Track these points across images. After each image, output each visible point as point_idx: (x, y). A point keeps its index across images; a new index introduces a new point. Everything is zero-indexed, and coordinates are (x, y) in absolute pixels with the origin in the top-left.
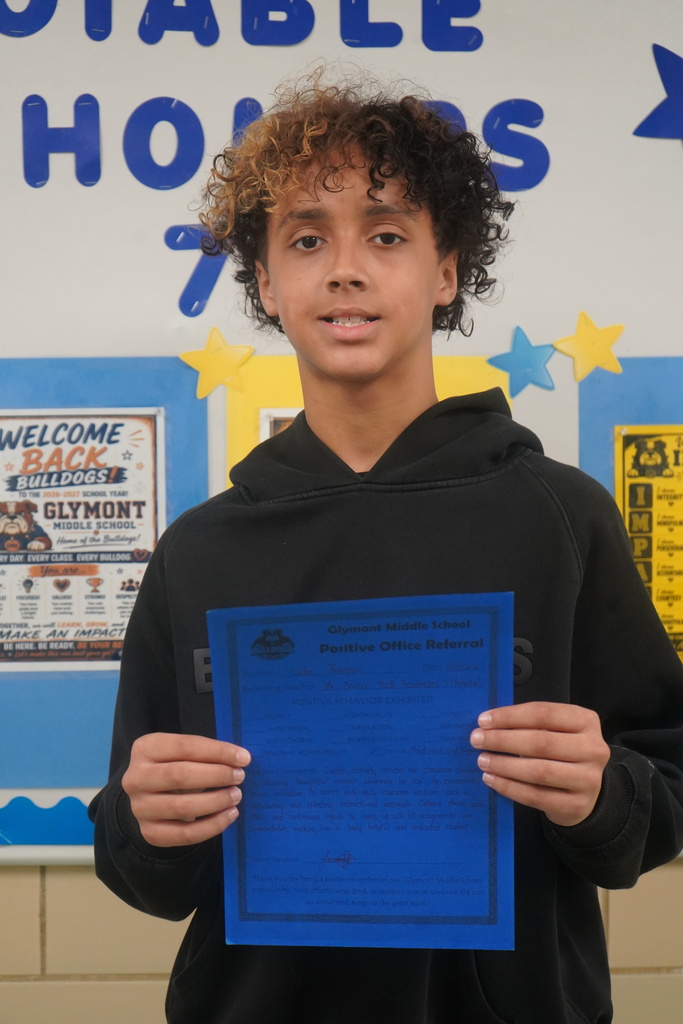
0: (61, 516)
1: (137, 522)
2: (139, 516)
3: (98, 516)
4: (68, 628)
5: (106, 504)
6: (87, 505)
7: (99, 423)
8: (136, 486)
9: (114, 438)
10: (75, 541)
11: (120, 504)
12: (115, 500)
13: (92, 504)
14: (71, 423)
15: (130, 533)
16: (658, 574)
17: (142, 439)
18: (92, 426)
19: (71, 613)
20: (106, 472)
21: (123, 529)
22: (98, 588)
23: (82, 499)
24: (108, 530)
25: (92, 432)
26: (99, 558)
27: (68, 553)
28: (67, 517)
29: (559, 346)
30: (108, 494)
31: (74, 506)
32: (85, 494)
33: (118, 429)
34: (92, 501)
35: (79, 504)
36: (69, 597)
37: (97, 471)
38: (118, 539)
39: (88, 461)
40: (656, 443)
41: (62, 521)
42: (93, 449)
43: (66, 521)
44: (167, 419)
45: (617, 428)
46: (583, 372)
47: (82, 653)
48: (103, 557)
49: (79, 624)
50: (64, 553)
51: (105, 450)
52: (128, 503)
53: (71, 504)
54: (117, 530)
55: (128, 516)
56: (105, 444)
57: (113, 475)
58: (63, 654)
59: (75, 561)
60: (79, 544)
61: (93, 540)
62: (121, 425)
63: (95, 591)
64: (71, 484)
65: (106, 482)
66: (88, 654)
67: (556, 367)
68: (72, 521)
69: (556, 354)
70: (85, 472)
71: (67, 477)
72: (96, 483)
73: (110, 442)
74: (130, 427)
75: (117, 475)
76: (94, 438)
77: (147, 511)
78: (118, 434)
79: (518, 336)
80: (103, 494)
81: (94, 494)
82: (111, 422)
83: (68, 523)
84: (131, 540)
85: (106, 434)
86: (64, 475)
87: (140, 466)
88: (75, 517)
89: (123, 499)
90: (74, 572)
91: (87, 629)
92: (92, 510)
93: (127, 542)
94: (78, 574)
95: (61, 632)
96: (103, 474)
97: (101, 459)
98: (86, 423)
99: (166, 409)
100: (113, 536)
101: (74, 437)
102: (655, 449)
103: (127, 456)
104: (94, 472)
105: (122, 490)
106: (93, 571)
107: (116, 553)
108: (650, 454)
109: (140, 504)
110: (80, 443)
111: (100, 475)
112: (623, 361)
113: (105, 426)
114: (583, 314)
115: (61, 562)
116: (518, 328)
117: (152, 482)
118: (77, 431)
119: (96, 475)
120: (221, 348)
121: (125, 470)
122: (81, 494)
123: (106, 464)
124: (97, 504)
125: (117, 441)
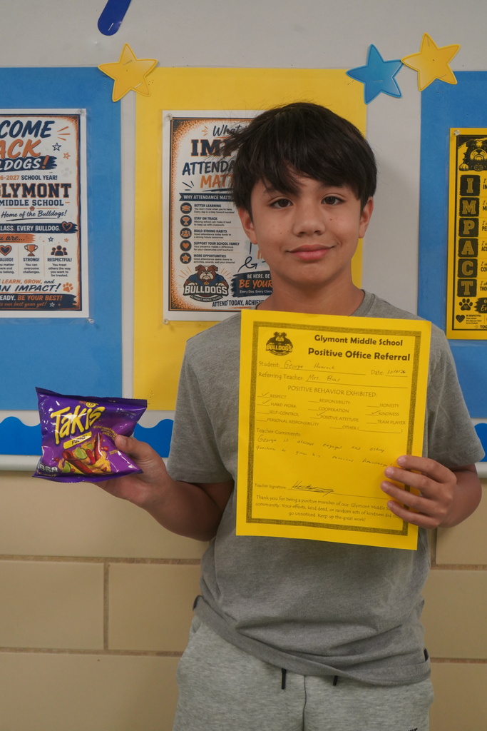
1: (64, 200)
2: (66, 195)
3: (33, 196)
4: (10, 284)
5: (40, 185)
6: (25, 185)
7: (34, 121)
8: (64, 172)
9: (46, 133)
10: (16, 215)
11: (51, 185)
12: (47, 182)
13: (29, 186)
14: (12, 120)
15: (59, 209)
16: (483, 249)
17: (69, 134)
18: (29, 123)
19: (13, 272)
20: (40, 160)
21: (54, 206)
22: (33, 253)
23: (20, 181)
24: (42, 206)
25: (29, 128)
26: (35, 228)
27: (10, 225)
28: (9, 195)
29: (406, 62)
30: (42, 177)
31: (15, 187)
32: (23, 178)
33: (49, 126)
34: (29, 183)
35: (18, 185)
36: (11, 260)
37: (33, 159)
38: (49, 213)
39: (26, 151)
40: (483, 142)
41: (5, 199)
42: (30, 141)
43: (8, 199)
44: (88, 119)
45: (452, 130)
46: (425, 82)
47: (21, 304)
48: (37, 228)
49: (18, 281)
50: (7, 225)
51: (39, 142)
52: (57, 185)
53: (12, 185)
54: (49, 206)
55: (57, 196)
56: (39, 137)
57: (45, 163)
58: (6, 304)
59: (15, 231)
60: (18, 217)
61: (31, 214)
62: (53, 122)
63: (31, 255)
64: (12, 169)
65: (40, 168)
66: (26, 305)
67: (403, 79)
68: (14, 199)
69: (403, 67)
70: (23, 160)
71: (9, 164)
72: (32, 169)
73: (43, 136)
74: (59, 123)
75: (49, 163)
76: (30, 133)
77: (73, 191)
78: (50, 129)
79: (373, 52)
80: (38, 178)
81: (30, 178)
82: (44, 120)
83: (10, 201)
84: (60, 214)
85: (41, 130)
86: (7, 162)
87: (67, 156)
88: (15, 195)
89: (53, 182)
90: (15, 240)
91: (25, 285)
92: (28, 190)
93: (56, 217)
94: (18, 242)
95: (5, 287)
96: (38, 162)
97: (36, 150)
98: (24, 121)
99: (87, 111)
100: (45, 211)
101: (14, 133)
102: (482, 148)
103: (57, 147)
104: (30, 160)
105: (52, 175)
106: (31, 239)
107: (48, 225)
108: (479, 151)
109: (67, 186)
110: (19, 137)
111: (35, 162)
112: (458, 75)
113: (39, 123)
114: (426, 35)
115: (5, 231)
116: (372, 46)
117: (76, 168)
118: (17, 127)
119: (32, 163)
120: (131, 61)
121: (56, 158)
122: (20, 178)
123: (40, 153)
124: (33, 185)
125: (48, 136)
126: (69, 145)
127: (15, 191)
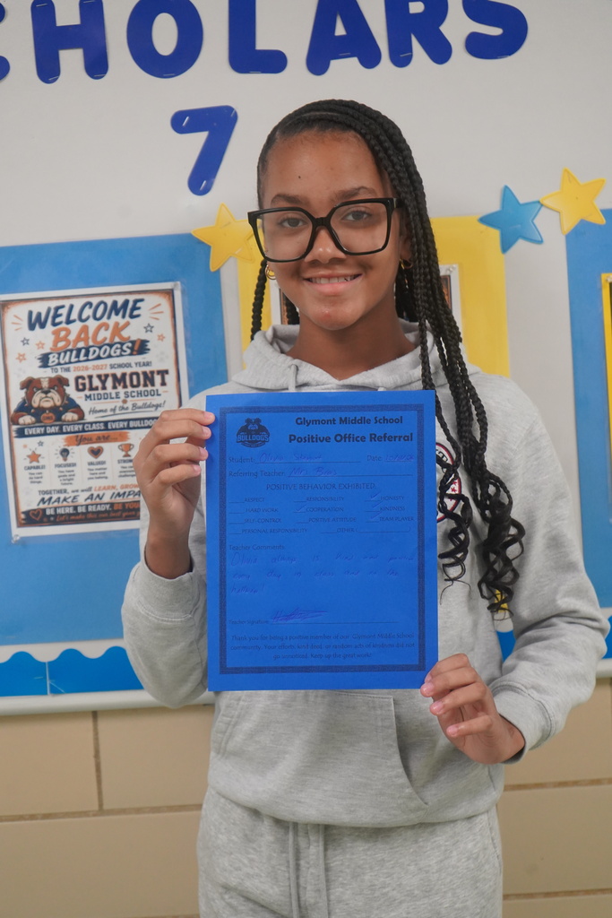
0: (91, 389)
1: (161, 389)
2: (163, 384)
3: (125, 387)
4: (104, 491)
5: (132, 374)
6: (114, 376)
7: (120, 300)
8: (160, 356)
9: (136, 313)
10: (106, 411)
11: (145, 373)
12: (140, 370)
13: (119, 375)
14: (95, 301)
15: (156, 400)
17: (162, 312)
18: (115, 303)
19: (106, 478)
20: (130, 345)
21: (150, 397)
22: (129, 453)
23: (109, 371)
24: (136, 398)
25: (115, 308)
26: (129, 425)
27: (100, 422)
28: (97, 388)
29: (546, 202)
30: (133, 365)
31: (103, 378)
32: (112, 367)
33: (139, 305)
34: (119, 372)
35: (107, 376)
36: (103, 463)
37: (122, 344)
38: (145, 406)
39: (113, 335)
41: (92, 392)
42: (117, 324)
43: (96, 392)
44: (183, 292)
45: (604, 276)
46: (569, 225)
47: (119, 514)
48: (132, 424)
49: (114, 487)
50: (96, 423)
51: (127, 324)
52: (152, 373)
53: (99, 377)
54: (144, 398)
55: (153, 385)
56: (127, 318)
57: (136, 347)
58: (101, 515)
59: (106, 429)
60: (109, 413)
61: (123, 408)
62: (142, 300)
63: (127, 455)
64: (99, 358)
65: (131, 354)
66: (124, 515)
67: (543, 222)
68: (102, 392)
69: (543, 209)
70: (111, 346)
71: (95, 352)
72: (121, 355)
73: (132, 317)
74: (150, 300)
75: (141, 347)
76: (117, 314)
77: (170, 378)
78: (139, 308)
79: (507, 194)
80: (129, 365)
81: (120, 366)
82: (131, 298)
83: (98, 394)
84: (157, 406)
85: (128, 309)
86: (92, 350)
87: (161, 338)
88: (104, 388)
89: (147, 369)
90: (106, 439)
91: (122, 492)
92: (119, 381)
93: (154, 409)
94: (111, 441)
95: (98, 496)
96: (128, 347)
97: (125, 333)
98: (109, 301)
99: (182, 283)
100: (140, 404)
101: (98, 315)
103: (149, 328)
104: (119, 346)
105: (145, 361)
106: (124, 437)
107: (144, 419)
109: (163, 373)
110: (105, 320)
111: (124, 347)
112: (606, 213)
113: (127, 302)
114: (566, 171)
115: (94, 430)
116: (506, 187)
117: (173, 351)
118: (101, 308)
119: (121, 348)
120: (229, 223)
121: (148, 341)
122: (108, 367)
123: (129, 337)
124: (124, 375)
125: (138, 316)
126: (164, 325)
127: (104, 382)
